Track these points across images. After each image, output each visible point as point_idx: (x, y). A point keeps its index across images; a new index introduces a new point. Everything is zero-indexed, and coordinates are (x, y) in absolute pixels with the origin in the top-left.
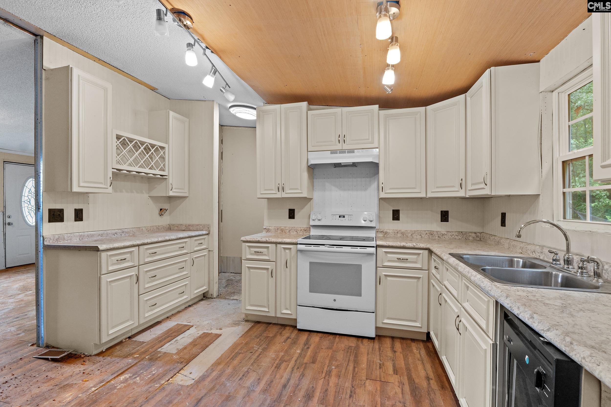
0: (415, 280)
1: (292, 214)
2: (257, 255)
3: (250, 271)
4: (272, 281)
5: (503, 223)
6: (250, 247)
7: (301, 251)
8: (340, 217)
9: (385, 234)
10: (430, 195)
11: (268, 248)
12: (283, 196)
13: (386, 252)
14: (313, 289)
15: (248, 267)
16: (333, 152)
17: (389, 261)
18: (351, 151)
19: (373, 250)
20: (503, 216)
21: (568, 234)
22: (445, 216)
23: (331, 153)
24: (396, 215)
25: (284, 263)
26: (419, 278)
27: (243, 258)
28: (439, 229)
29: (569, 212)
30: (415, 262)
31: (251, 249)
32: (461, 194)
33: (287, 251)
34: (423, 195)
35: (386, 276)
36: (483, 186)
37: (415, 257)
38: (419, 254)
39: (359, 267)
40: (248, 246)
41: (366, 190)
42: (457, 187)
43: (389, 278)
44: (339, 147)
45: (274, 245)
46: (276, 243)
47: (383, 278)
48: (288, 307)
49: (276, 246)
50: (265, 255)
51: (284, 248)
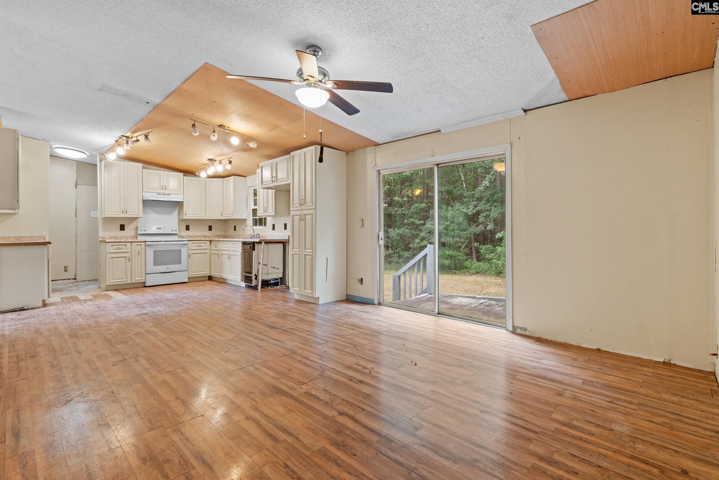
0: (205, 254)
1: (122, 228)
2: (118, 250)
3: (112, 260)
4: (129, 264)
5: (235, 230)
6: (112, 245)
7: (149, 245)
8: (158, 229)
9: (183, 237)
10: (207, 218)
11: (126, 245)
12: (125, 216)
13: (192, 243)
14: (156, 264)
15: (111, 257)
16: (158, 194)
17: (194, 247)
18: (169, 195)
19: (186, 242)
20: (235, 227)
21: (254, 230)
22: (210, 228)
23: (157, 194)
24: (188, 228)
25: (137, 252)
26: (206, 253)
27: (108, 252)
28: (208, 234)
29: (254, 224)
30: (204, 247)
31: (114, 247)
32: (221, 218)
33: (139, 246)
34: (204, 218)
35: (192, 253)
36: (231, 215)
37: (204, 244)
38: (206, 243)
39: (180, 251)
40: (111, 245)
41: (171, 214)
42: (220, 215)
43: (193, 255)
44: (162, 191)
45: (130, 244)
46: (132, 242)
47: (191, 255)
48: (140, 276)
49: (131, 244)
50: (124, 249)
51: (137, 245)
